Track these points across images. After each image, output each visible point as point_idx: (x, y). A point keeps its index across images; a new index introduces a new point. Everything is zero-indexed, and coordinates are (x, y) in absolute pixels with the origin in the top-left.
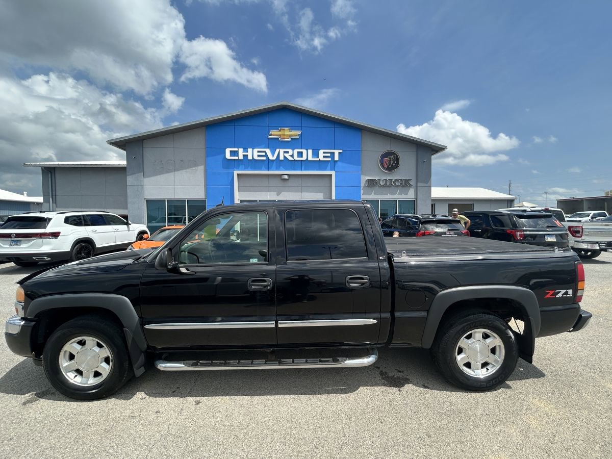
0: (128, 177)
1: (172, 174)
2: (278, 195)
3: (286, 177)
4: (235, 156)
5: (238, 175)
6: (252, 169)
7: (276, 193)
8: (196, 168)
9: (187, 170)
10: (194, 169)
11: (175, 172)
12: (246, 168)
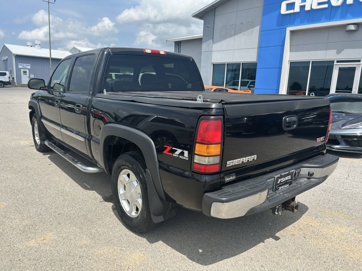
0: (203, 44)
1: (233, 38)
2: (338, 53)
3: (352, 28)
4: (291, 9)
5: (292, 32)
6: (309, 22)
7: (335, 51)
8: (253, 29)
9: (245, 33)
10: (250, 30)
11: (236, 36)
12: (302, 23)
